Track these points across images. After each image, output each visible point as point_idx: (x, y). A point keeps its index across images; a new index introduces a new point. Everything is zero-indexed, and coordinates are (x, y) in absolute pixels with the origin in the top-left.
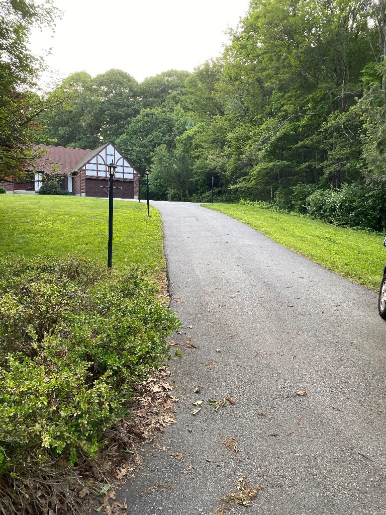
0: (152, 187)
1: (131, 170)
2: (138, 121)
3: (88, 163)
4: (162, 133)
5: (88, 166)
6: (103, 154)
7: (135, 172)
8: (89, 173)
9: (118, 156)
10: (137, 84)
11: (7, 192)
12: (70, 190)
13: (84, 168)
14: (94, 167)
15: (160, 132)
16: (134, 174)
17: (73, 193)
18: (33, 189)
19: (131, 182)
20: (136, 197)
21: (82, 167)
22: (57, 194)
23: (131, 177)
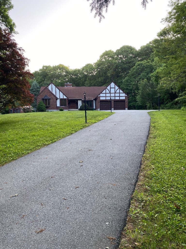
1: (124, 95)
3: (101, 93)
5: (101, 95)
6: (109, 88)
7: (126, 95)
8: (101, 98)
9: (117, 88)
11: (65, 110)
13: (99, 96)
14: (104, 95)
16: (125, 96)
17: (95, 109)
18: (77, 108)
19: (123, 101)
20: (126, 109)
23: (124, 98)
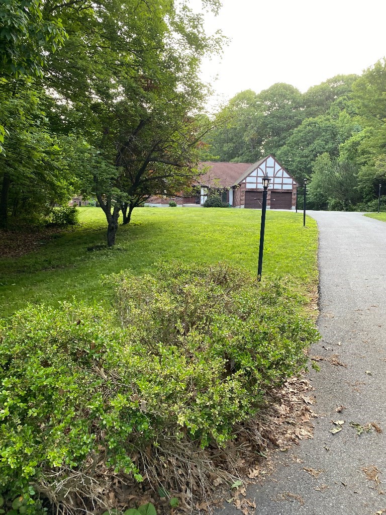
0: (311, 197)
1: (290, 181)
2: (299, 131)
3: (249, 176)
4: (325, 141)
5: (248, 180)
6: (263, 166)
8: (249, 186)
9: (278, 167)
10: (301, 95)
11: (178, 206)
12: (231, 203)
13: (244, 181)
14: (254, 180)
15: (322, 140)
16: (293, 184)
17: (234, 205)
18: (198, 203)
19: (289, 193)
20: (294, 207)
21: (242, 181)
22: (219, 207)
23: (290, 187)
